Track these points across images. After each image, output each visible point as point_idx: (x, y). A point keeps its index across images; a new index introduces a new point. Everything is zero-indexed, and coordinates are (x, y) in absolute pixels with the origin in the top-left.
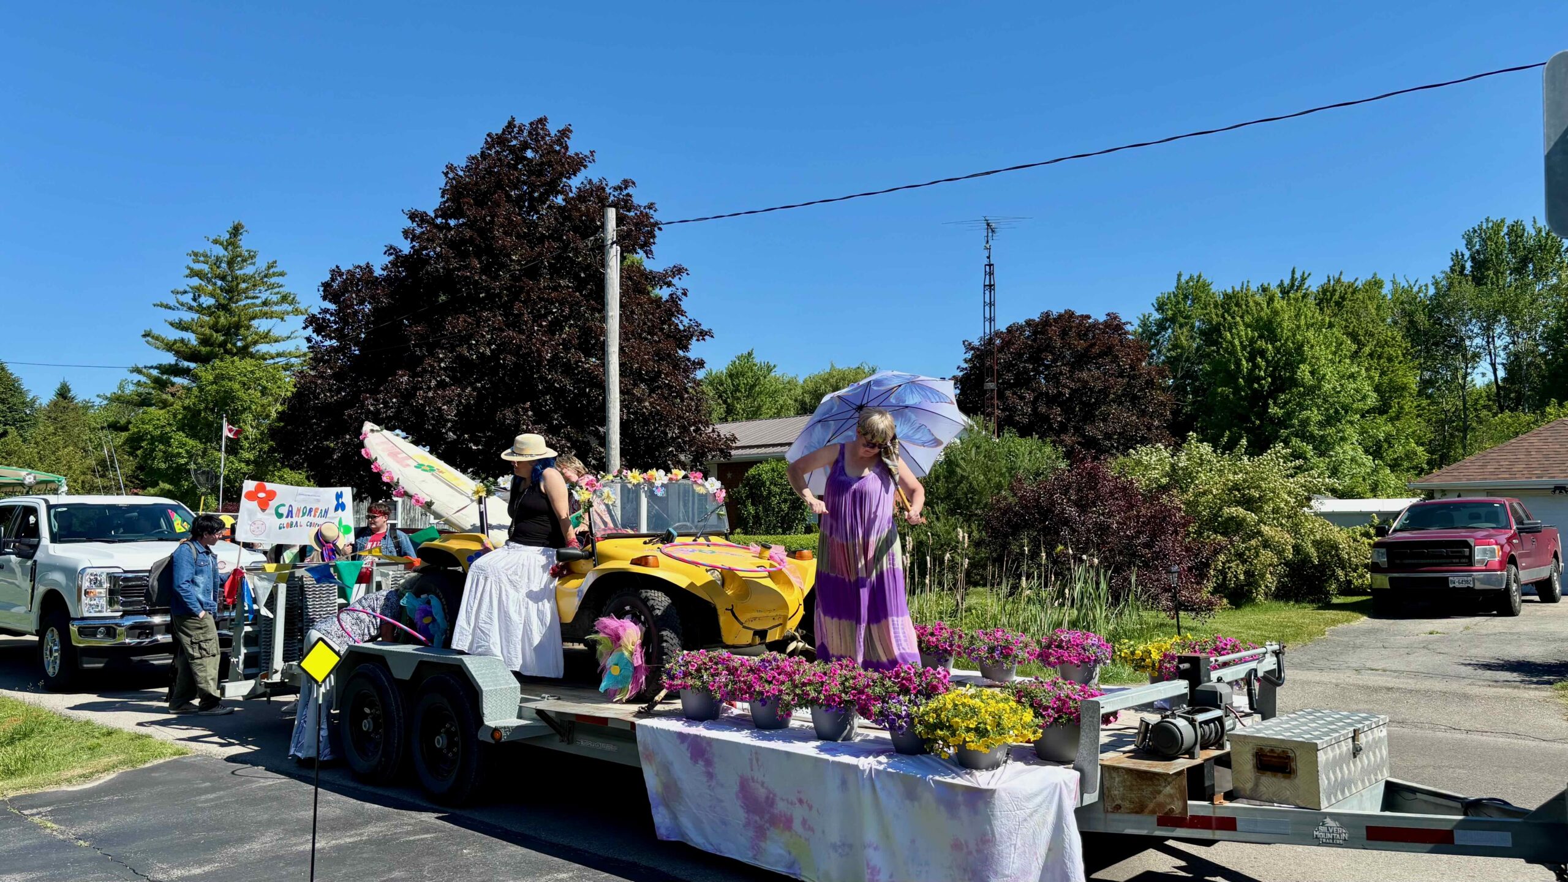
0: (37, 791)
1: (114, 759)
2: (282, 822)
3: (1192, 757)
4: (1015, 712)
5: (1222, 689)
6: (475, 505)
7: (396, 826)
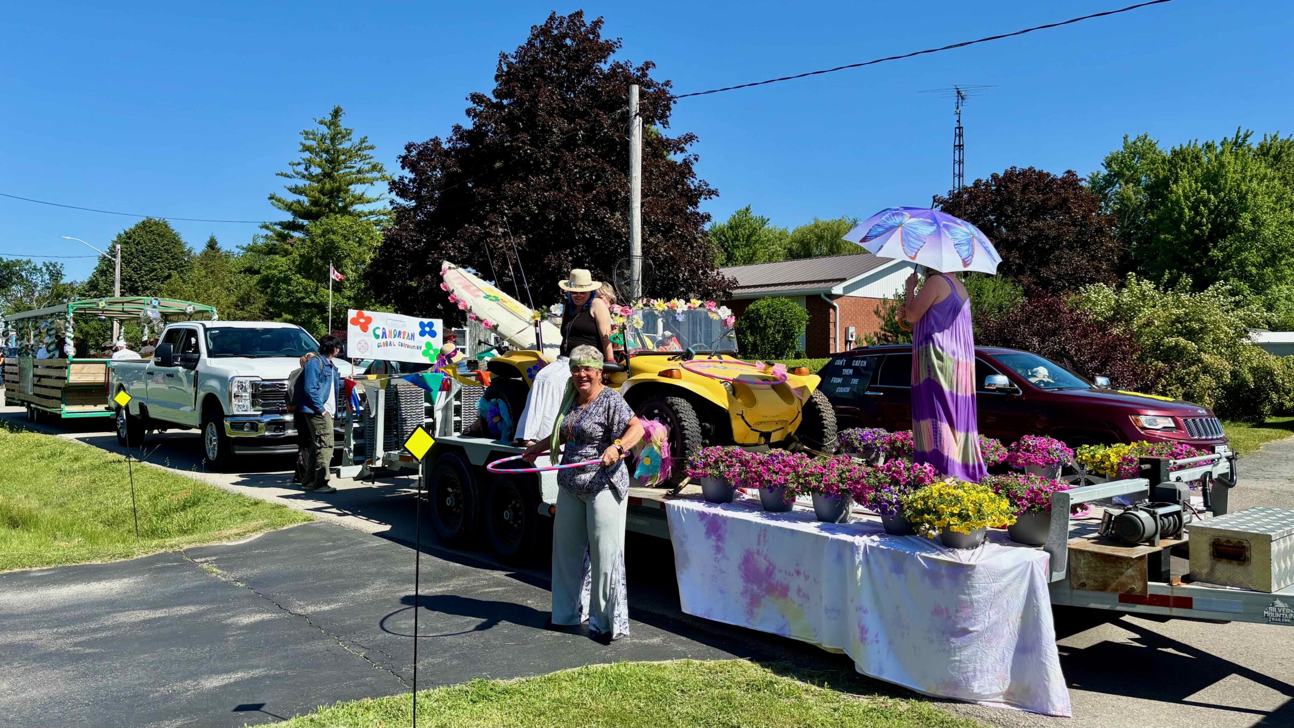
0: (205, 545)
1: (261, 522)
2: (387, 574)
3: (1152, 544)
4: (993, 501)
5: (1182, 487)
6: (532, 328)
7: (474, 581)
